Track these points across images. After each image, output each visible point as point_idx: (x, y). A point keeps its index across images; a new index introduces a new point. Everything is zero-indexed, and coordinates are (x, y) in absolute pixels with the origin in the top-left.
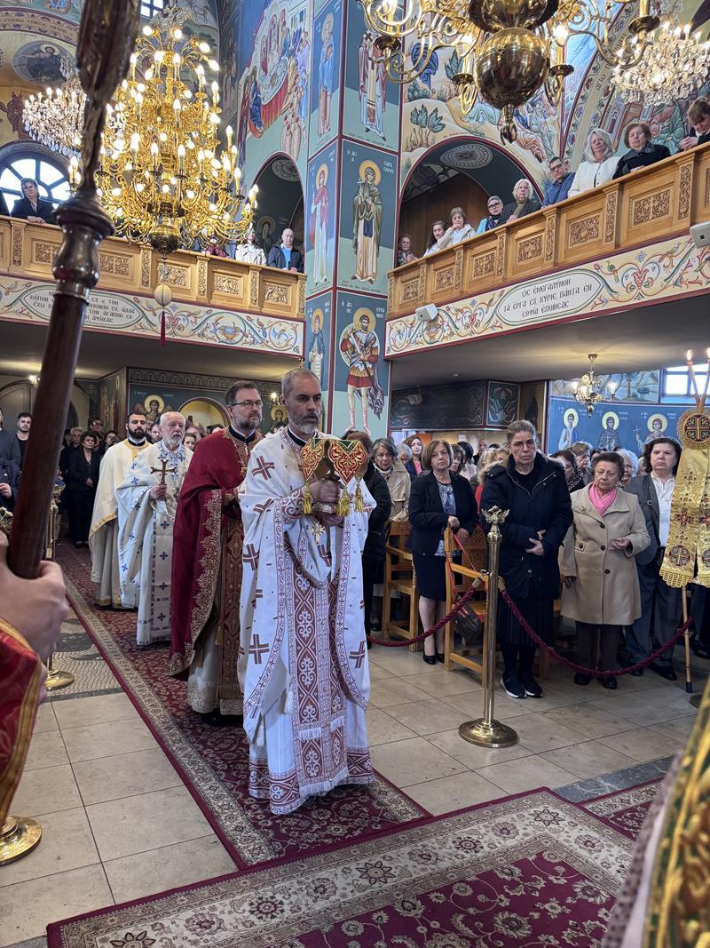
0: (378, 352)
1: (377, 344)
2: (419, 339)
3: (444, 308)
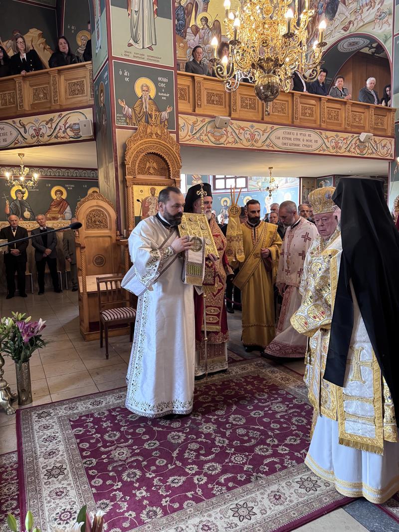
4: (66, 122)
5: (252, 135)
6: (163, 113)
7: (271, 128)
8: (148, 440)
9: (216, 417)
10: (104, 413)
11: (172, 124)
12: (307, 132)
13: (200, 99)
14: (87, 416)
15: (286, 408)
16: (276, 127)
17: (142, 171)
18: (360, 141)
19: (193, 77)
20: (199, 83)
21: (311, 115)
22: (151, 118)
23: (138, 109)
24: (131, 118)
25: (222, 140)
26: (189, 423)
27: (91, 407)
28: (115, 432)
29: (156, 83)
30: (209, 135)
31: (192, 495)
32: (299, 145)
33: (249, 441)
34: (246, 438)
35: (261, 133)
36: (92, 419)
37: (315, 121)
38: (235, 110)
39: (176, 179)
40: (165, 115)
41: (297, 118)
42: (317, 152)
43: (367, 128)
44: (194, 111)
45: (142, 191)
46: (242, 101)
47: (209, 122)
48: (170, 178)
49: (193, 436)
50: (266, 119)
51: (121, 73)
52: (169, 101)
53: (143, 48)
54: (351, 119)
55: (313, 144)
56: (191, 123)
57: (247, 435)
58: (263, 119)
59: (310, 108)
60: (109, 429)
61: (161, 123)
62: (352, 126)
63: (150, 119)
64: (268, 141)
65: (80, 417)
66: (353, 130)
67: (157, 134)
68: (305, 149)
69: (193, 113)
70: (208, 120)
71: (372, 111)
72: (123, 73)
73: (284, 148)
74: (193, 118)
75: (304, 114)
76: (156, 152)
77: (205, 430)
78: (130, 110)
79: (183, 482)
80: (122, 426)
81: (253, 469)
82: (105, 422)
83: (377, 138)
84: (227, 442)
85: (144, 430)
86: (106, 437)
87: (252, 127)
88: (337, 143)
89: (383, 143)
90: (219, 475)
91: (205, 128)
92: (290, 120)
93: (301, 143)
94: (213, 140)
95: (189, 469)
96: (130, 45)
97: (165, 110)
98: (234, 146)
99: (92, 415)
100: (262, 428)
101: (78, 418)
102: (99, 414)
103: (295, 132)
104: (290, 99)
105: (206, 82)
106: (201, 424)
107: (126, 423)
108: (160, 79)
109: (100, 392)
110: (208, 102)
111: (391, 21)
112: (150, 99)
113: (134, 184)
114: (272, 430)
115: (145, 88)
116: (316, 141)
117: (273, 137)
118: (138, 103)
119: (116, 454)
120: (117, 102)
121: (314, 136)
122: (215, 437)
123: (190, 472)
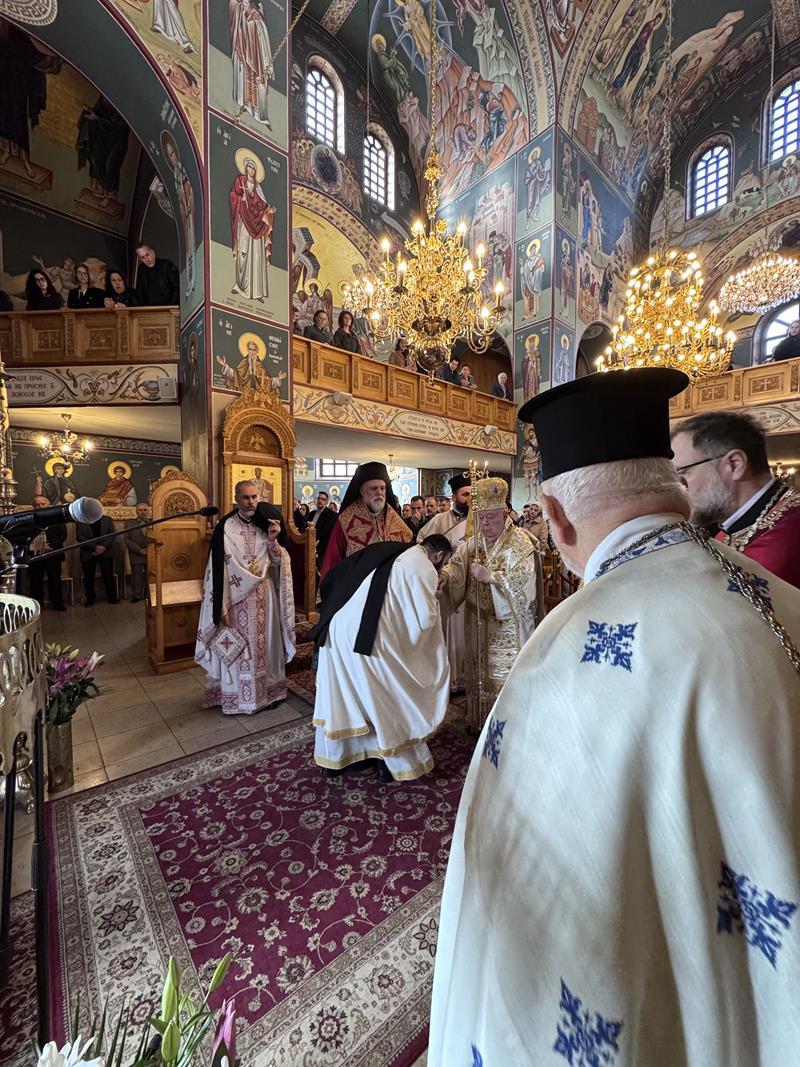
4: (138, 379)
5: (376, 417)
6: (274, 379)
7: (397, 411)
8: (270, 831)
9: (362, 779)
10: (197, 792)
11: (284, 392)
12: (433, 419)
13: (316, 369)
14: (169, 799)
15: (450, 754)
16: (401, 410)
17: (245, 447)
18: (485, 434)
19: (308, 344)
20: (316, 350)
21: (437, 401)
22: (260, 383)
23: (242, 371)
24: (232, 381)
25: (341, 419)
26: (327, 792)
27: (174, 783)
28: (217, 824)
29: (267, 342)
30: (327, 411)
31: (352, 920)
32: (424, 432)
33: (413, 811)
34: (409, 807)
35: (385, 415)
36: (177, 804)
37: (441, 408)
38: (356, 387)
39: (289, 459)
40: (276, 381)
41: (422, 403)
42: (443, 441)
43: (491, 421)
44: (309, 382)
45: (243, 472)
46: (364, 378)
47: (327, 397)
48: (280, 457)
49: (337, 813)
50: (390, 400)
51: (221, 323)
52: (282, 367)
53: (251, 298)
54: (476, 411)
55: (439, 432)
56: (305, 395)
57: (409, 801)
58: (387, 400)
59: (436, 394)
60: (207, 819)
61: (271, 390)
62: (478, 418)
63: (257, 384)
64: (393, 424)
65: (158, 803)
66: (478, 422)
67: (266, 403)
68: (431, 437)
69: (308, 384)
70: (325, 394)
71: (496, 404)
72: (224, 324)
73: (410, 434)
74: (308, 391)
75: (430, 400)
76: (265, 424)
77: (352, 801)
78: (232, 370)
79: (336, 898)
80: (228, 811)
81: (430, 857)
82: (200, 806)
83: (500, 432)
84: (385, 816)
85: (263, 813)
86: (204, 834)
87: (375, 407)
88: (463, 433)
89: (507, 437)
90: (386, 875)
91: (321, 403)
92: (416, 403)
93: (427, 430)
94: (331, 417)
95: (340, 872)
96: (234, 292)
97: (277, 376)
98: (355, 426)
99: (177, 797)
100: (426, 788)
101: (154, 805)
102: (188, 794)
103: (421, 417)
104: (415, 382)
105: (322, 351)
106: (344, 792)
107: (232, 805)
108: (271, 338)
109: (186, 756)
110: (325, 374)
111: (511, 316)
112: (258, 360)
113: (234, 462)
114: (440, 789)
115: (252, 346)
116: (442, 430)
117: (397, 421)
118: (242, 363)
119: (223, 864)
120: (215, 358)
121: (440, 424)
122: (368, 812)
123: (342, 878)
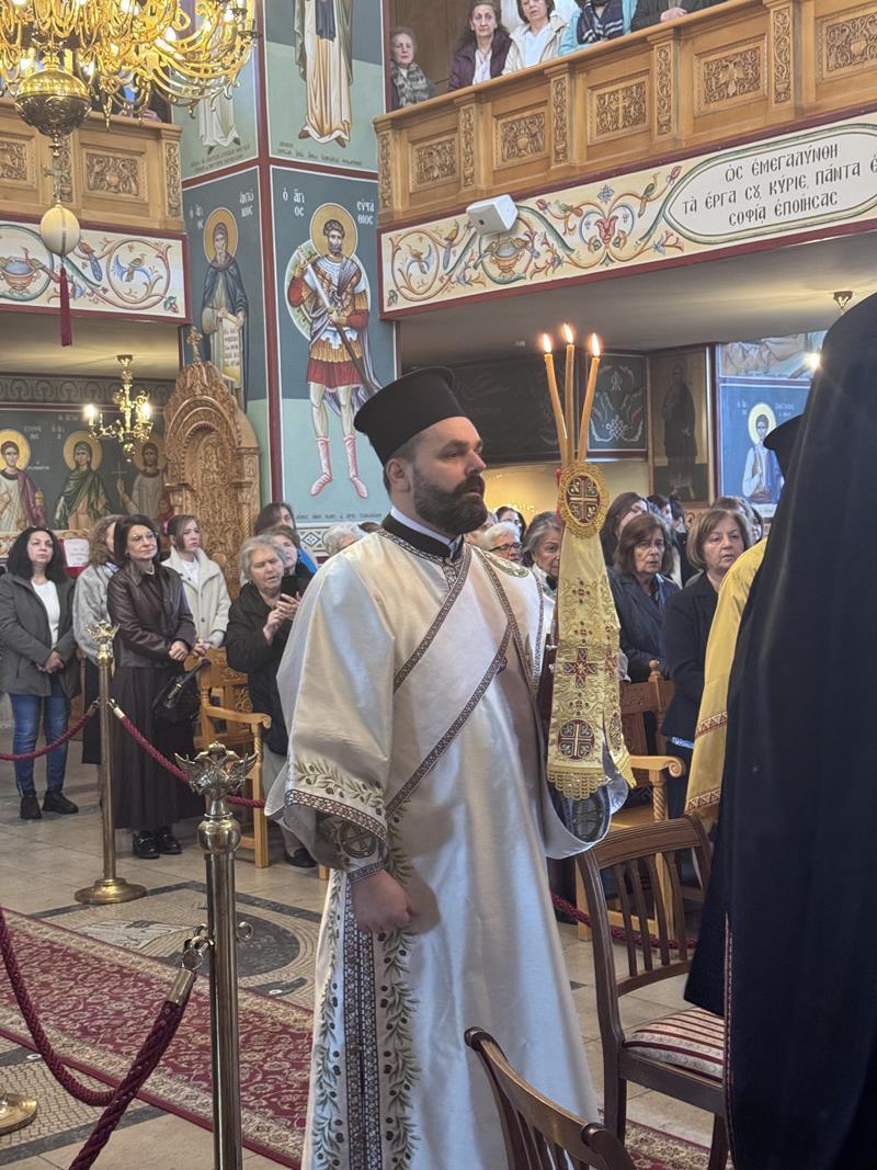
0: (367, 304)
1: (364, 285)
2: (472, 273)
3: (531, 202)
